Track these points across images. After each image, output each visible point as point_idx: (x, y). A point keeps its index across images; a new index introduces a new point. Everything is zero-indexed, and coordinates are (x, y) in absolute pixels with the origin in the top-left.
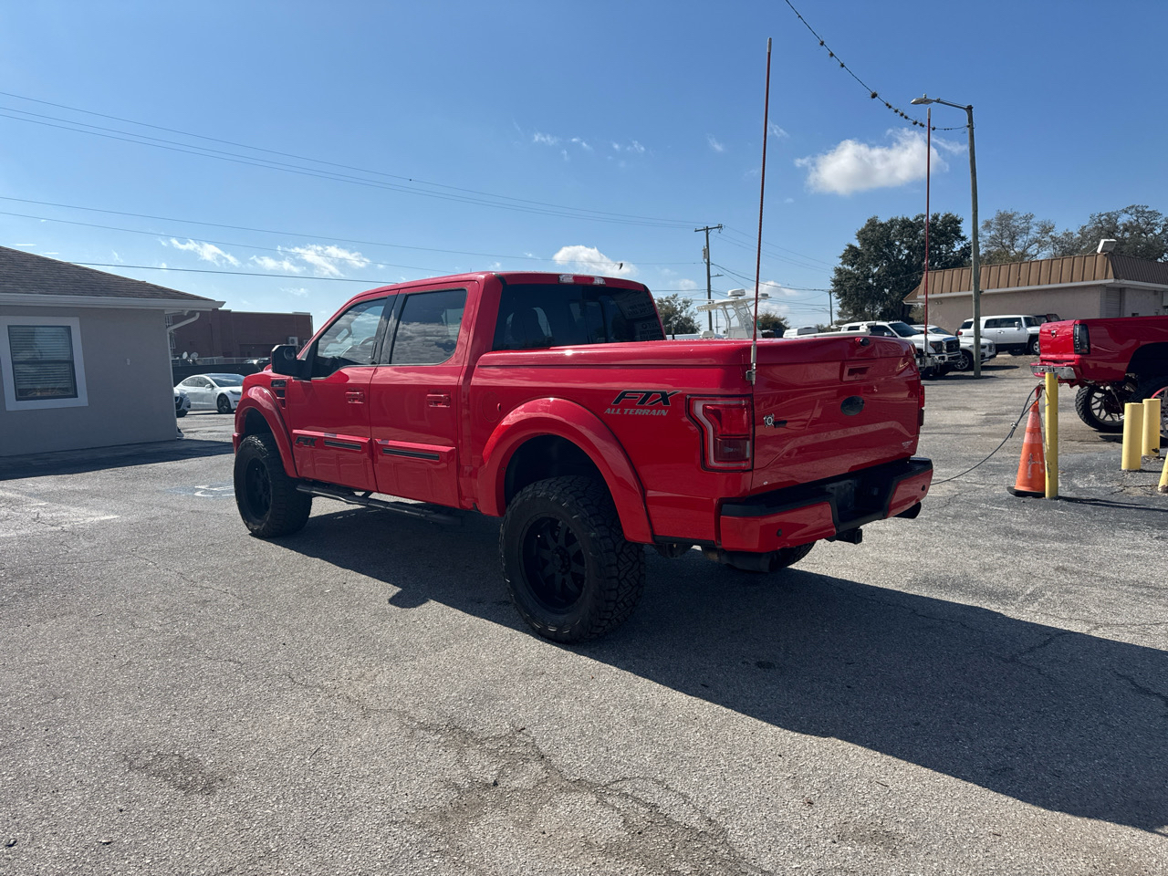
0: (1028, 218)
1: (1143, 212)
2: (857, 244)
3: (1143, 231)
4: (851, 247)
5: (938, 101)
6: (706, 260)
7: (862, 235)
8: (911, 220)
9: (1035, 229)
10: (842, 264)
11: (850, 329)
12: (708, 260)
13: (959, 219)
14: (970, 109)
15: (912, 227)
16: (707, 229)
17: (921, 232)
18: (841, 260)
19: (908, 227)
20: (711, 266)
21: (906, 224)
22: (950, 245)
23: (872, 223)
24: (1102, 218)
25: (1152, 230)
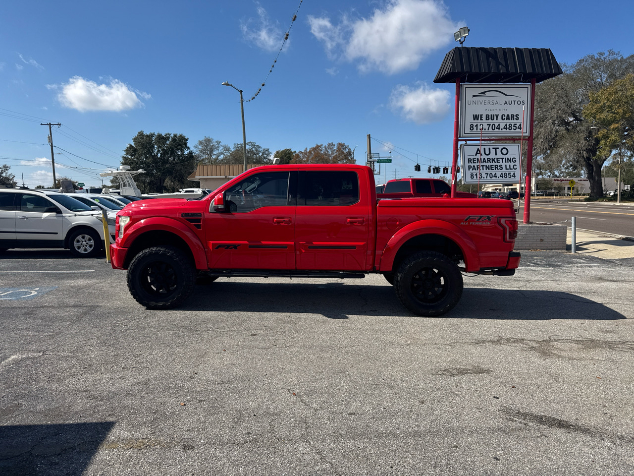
0: (219, 143)
1: (254, 145)
2: (133, 144)
3: (254, 154)
4: (131, 145)
5: (231, 85)
6: (50, 144)
7: (135, 140)
8: (163, 135)
9: (221, 148)
10: (126, 155)
11: (186, 192)
12: (52, 143)
13: (186, 138)
14: (241, 92)
15: (163, 139)
16: (50, 124)
17: (168, 142)
18: (125, 153)
19: (161, 139)
20: (54, 147)
21: (160, 137)
22: (182, 151)
23: (141, 134)
24: (239, 146)
25: (258, 154)
